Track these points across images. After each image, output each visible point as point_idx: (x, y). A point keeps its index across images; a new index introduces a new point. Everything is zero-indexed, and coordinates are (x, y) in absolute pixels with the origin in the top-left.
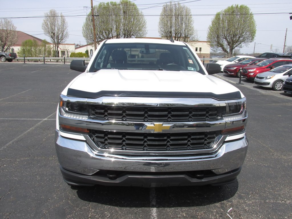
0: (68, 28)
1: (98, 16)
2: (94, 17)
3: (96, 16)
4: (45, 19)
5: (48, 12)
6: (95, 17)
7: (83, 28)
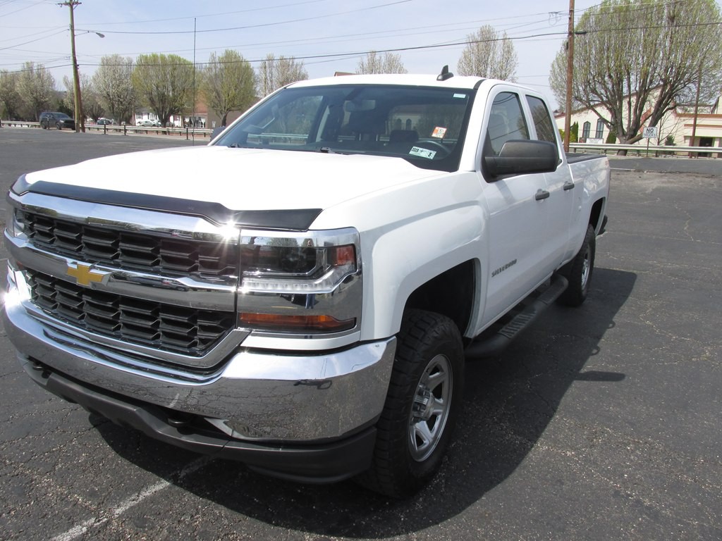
0: (515, 68)
1: (584, 33)
2: (573, 36)
3: (577, 33)
4: (466, 50)
5: (475, 32)
6: (575, 35)
7: (553, 66)
